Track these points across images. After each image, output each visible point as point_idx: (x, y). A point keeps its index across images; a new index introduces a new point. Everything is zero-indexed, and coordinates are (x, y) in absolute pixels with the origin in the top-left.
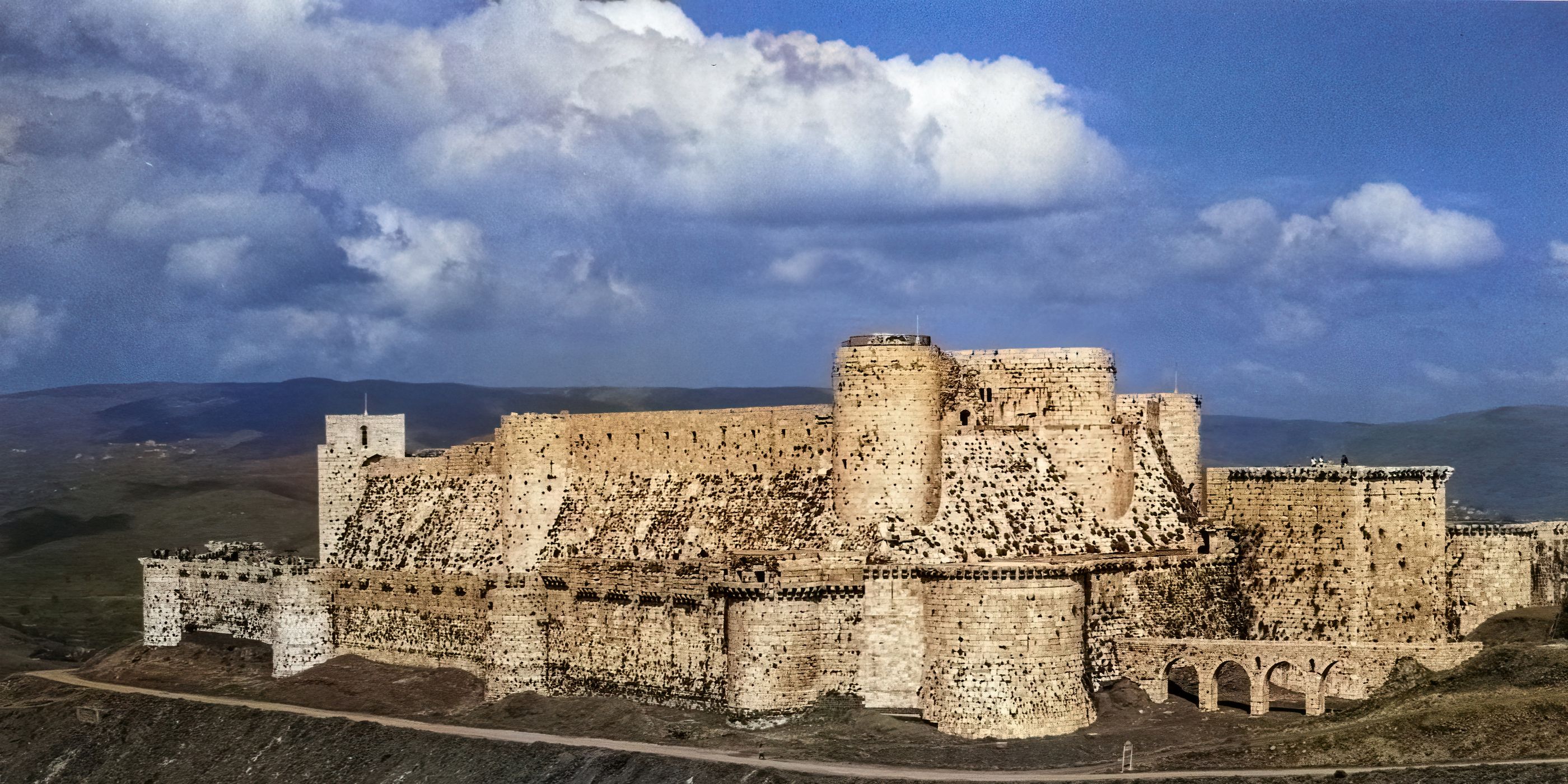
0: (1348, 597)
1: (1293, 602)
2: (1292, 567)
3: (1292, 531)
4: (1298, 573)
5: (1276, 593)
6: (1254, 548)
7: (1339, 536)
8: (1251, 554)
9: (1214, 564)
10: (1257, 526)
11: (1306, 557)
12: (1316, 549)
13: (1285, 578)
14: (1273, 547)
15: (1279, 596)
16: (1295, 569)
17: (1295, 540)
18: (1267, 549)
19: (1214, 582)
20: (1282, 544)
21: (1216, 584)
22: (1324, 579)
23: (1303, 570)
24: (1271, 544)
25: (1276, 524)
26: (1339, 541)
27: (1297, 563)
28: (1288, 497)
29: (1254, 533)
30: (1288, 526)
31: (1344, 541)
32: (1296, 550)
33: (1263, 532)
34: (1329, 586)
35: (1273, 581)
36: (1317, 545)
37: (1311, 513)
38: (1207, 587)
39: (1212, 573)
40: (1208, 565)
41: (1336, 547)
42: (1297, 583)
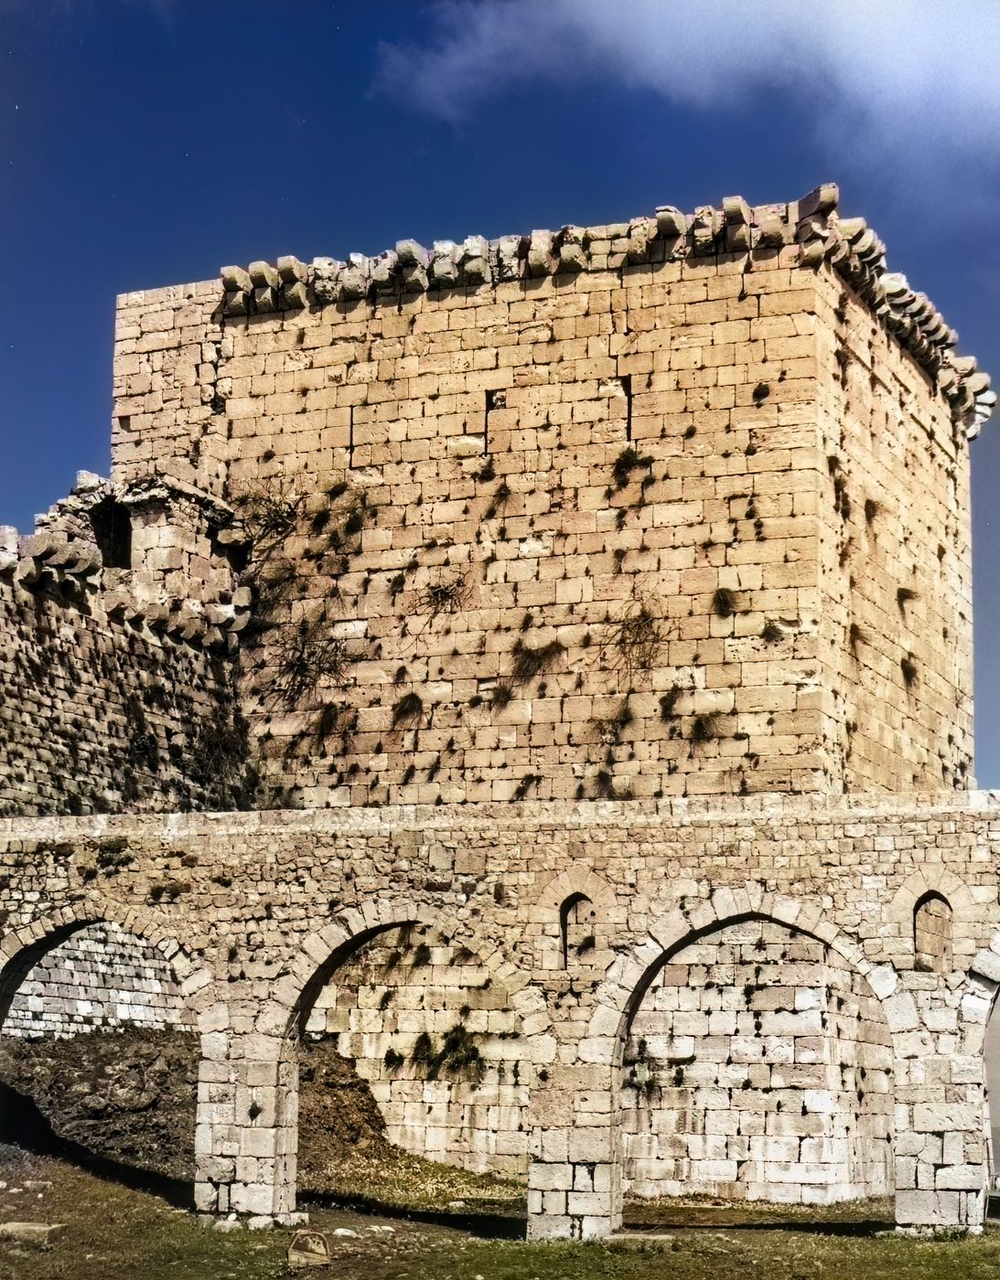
0: (788, 744)
1: (505, 790)
2: (503, 642)
3: (503, 494)
4: (531, 663)
5: (422, 760)
6: (324, 582)
7: (739, 486)
8: (303, 609)
9: (159, 627)
10: (336, 491)
11: (568, 592)
12: (620, 555)
13: (466, 691)
14: (413, 566)
15: (435, 768)
16: (518, 649)
17: (517, 528)
18: (380, 581)
19: (155, 695)
20: (458, 553)
21: (165, 707)
22: (663, 679)
23: (556, 648)
24: (400, 558)
25: (425, 472)
26: (740, 508)
27: (527, 623)
28: (486, 357)
29: (321, 520)
30: (486, 475)
31: (764, 507)
32: (522, 572)
33: (363, 514)
34: (685, 705)
35: (409, 707)
36: (628, 539)
37: (596, 410)
38: (131, 709)
39: (151, 664)
40: (137, 622)
41: (722, 533)
42: (524, 707)
